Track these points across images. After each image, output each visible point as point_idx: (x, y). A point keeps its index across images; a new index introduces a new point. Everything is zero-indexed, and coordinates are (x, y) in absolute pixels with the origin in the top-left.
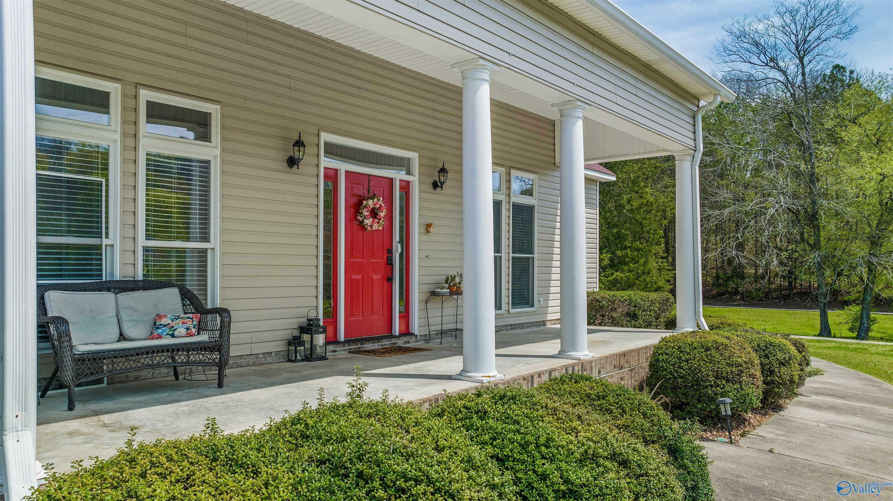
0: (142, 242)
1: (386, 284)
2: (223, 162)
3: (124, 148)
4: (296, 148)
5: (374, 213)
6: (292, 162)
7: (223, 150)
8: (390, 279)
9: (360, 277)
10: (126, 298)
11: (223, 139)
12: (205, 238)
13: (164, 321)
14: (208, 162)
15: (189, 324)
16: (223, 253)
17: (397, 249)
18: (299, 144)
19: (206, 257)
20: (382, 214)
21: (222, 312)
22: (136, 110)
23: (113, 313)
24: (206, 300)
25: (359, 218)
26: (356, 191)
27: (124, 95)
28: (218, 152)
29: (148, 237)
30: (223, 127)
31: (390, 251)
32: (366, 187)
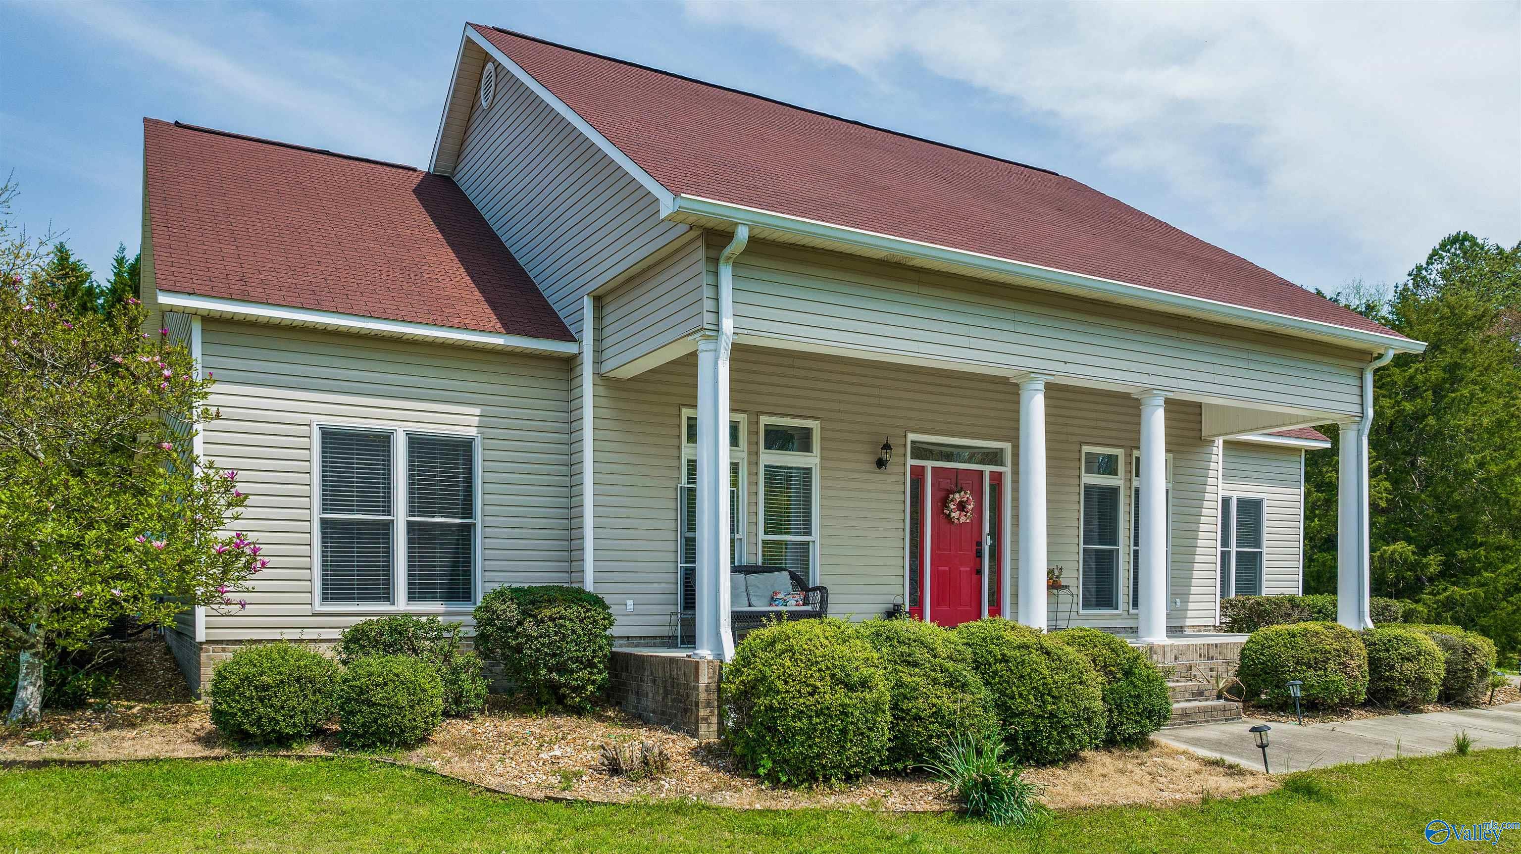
0: (762, 536)
1: (975, 577)
2: (822, 468)
3: (749, 463)
4: (884, 451)
5: (962, 506)
6: (881, 463)
7: (822, 458)
8: (979, 572)
9: (947, 569)
10: (753, 578)
11: (822, 449)
12: (808, 533)
13: (779, 596)
14: (810, 469)
15: (798, 598)
16: (822, 545)
17: (988, 541)
18: (887, 447)
19: (808, 548)
20: (970, 507)
21: (822, 589)
22: (757, 433)
23: (743, 589)
24: (808, 580)
25: (945, 511)
26: (943, 486)
27: (749, 423)
28: (818, 460)
29: (766, 533)
30: (822, 439)
31: (979, 544)
32: (954, 481)
